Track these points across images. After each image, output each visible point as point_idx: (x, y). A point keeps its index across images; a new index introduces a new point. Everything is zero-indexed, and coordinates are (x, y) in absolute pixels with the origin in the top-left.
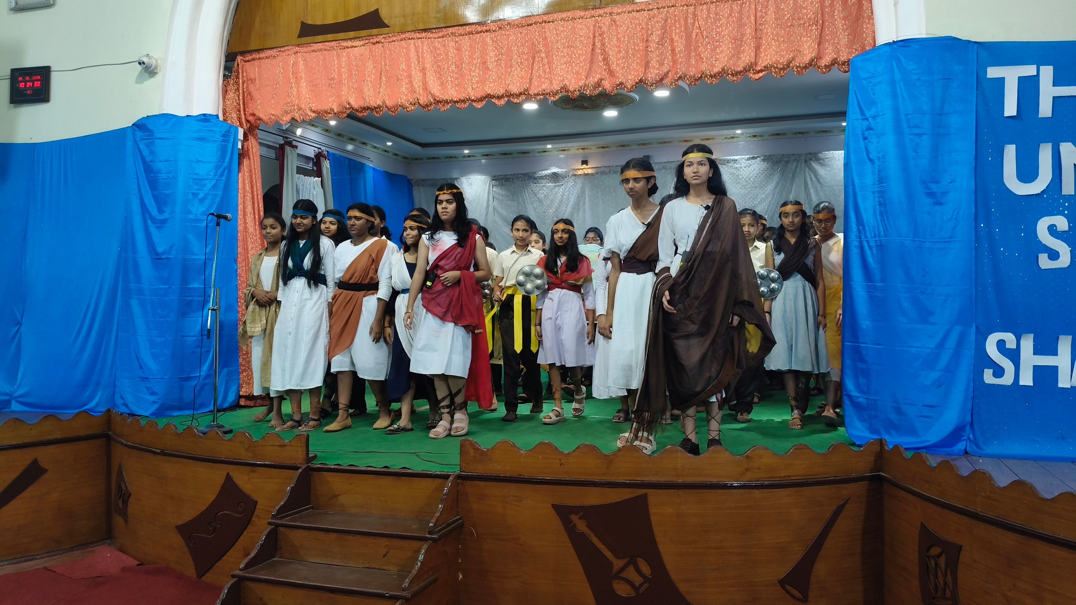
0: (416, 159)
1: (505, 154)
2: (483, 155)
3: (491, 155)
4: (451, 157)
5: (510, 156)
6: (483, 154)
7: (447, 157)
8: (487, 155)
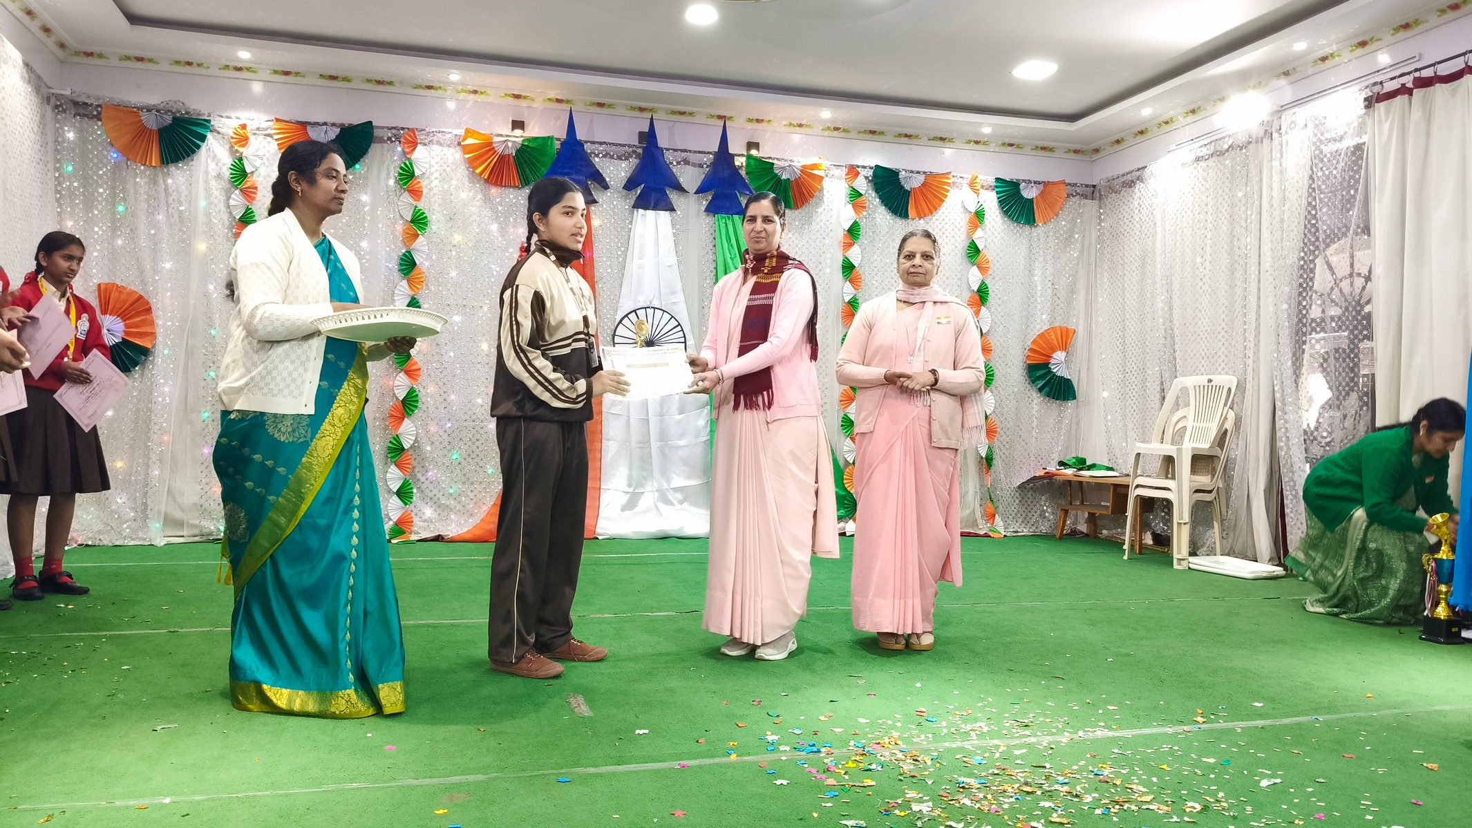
0: (91, 54)
1: (333, 78)
2: (276, 72)
3: (297, 74)
4: (189, 64)
5: (345, 84)
6: (276, 69)
7: (178, 63)
8: (287, 73)
